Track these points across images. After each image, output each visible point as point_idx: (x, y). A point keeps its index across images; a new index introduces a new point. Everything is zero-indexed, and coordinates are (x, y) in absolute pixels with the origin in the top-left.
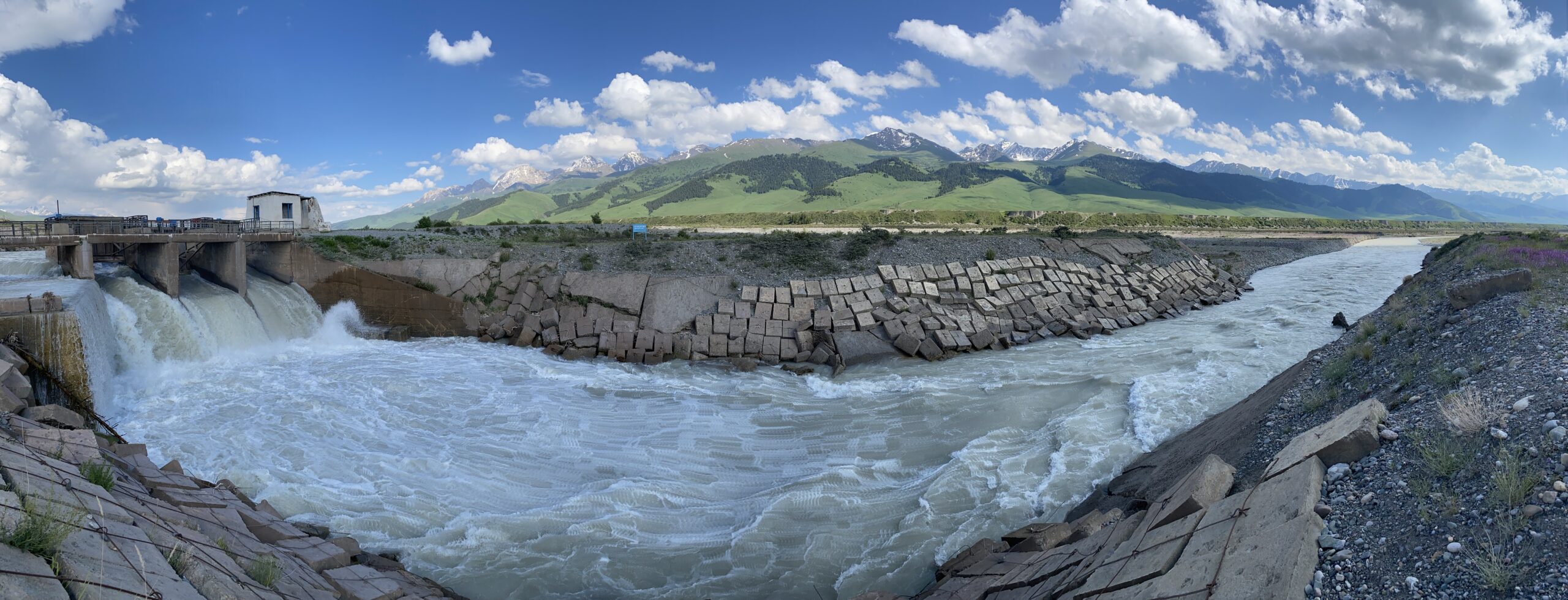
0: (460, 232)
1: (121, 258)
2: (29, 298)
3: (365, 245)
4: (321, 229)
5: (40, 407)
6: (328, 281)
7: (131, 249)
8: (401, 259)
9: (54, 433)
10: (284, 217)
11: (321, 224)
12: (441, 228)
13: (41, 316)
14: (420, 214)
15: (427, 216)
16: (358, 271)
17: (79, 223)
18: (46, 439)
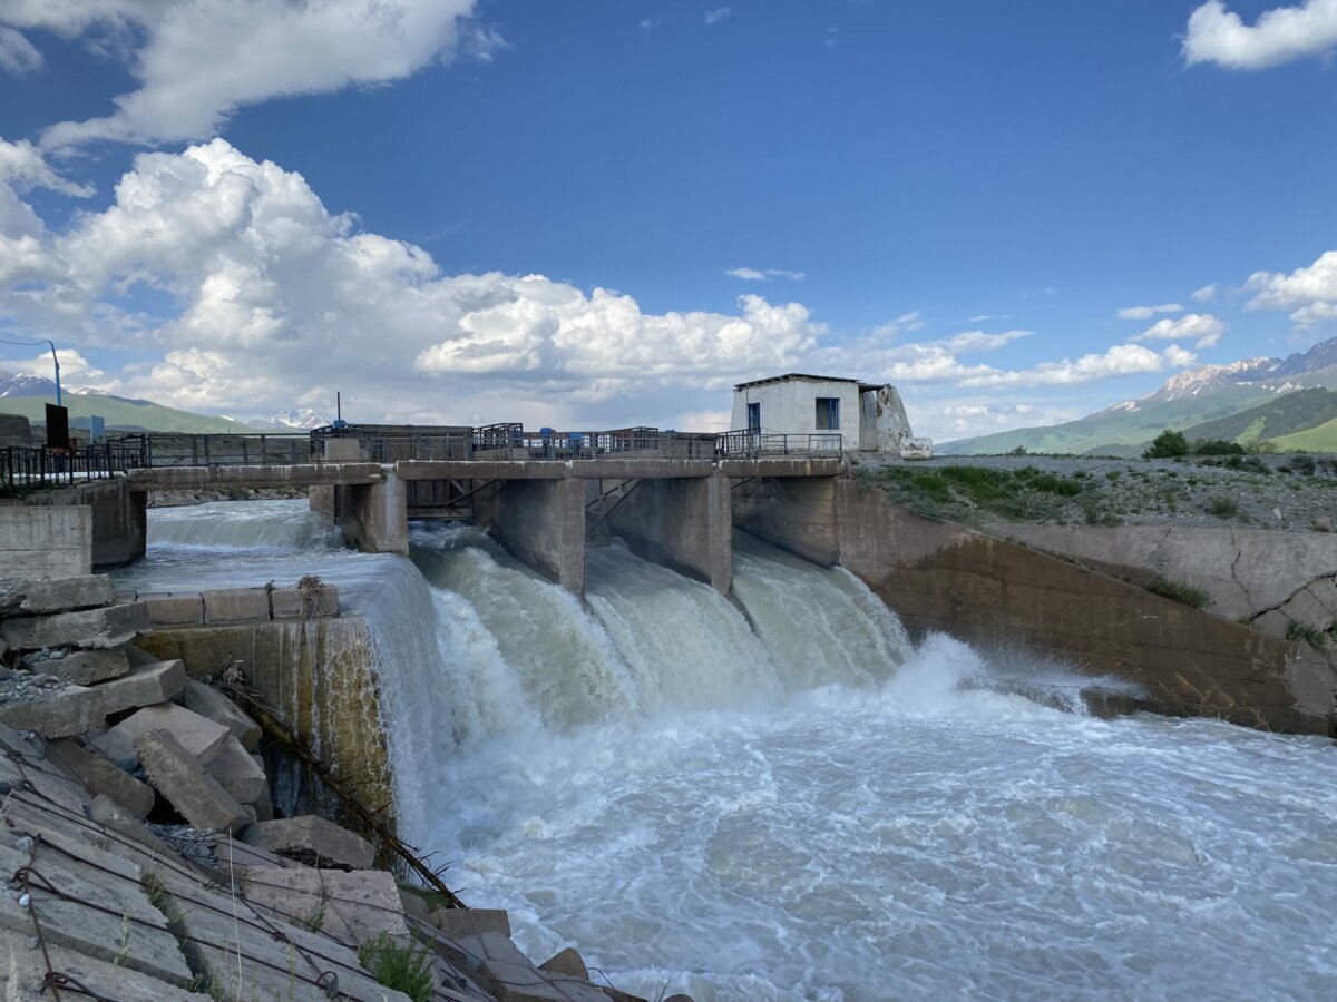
0: (1271, 467)
1: (466, 512)
2: (269, 588)
3: (1015, 488)
4: (904, 453)
5: (281, 822)
6: (924, 565)
7: (487, 493)
8: (1112, 523)
9: (310, 877)
10: (820, 425)
11: (905, 442)
12: (1215, 459)
13: (294, 628)
14: (1157, 426)
15: (1175, 430)
16: (998, 546)
17: (379, 439)
18: (290, 889)
